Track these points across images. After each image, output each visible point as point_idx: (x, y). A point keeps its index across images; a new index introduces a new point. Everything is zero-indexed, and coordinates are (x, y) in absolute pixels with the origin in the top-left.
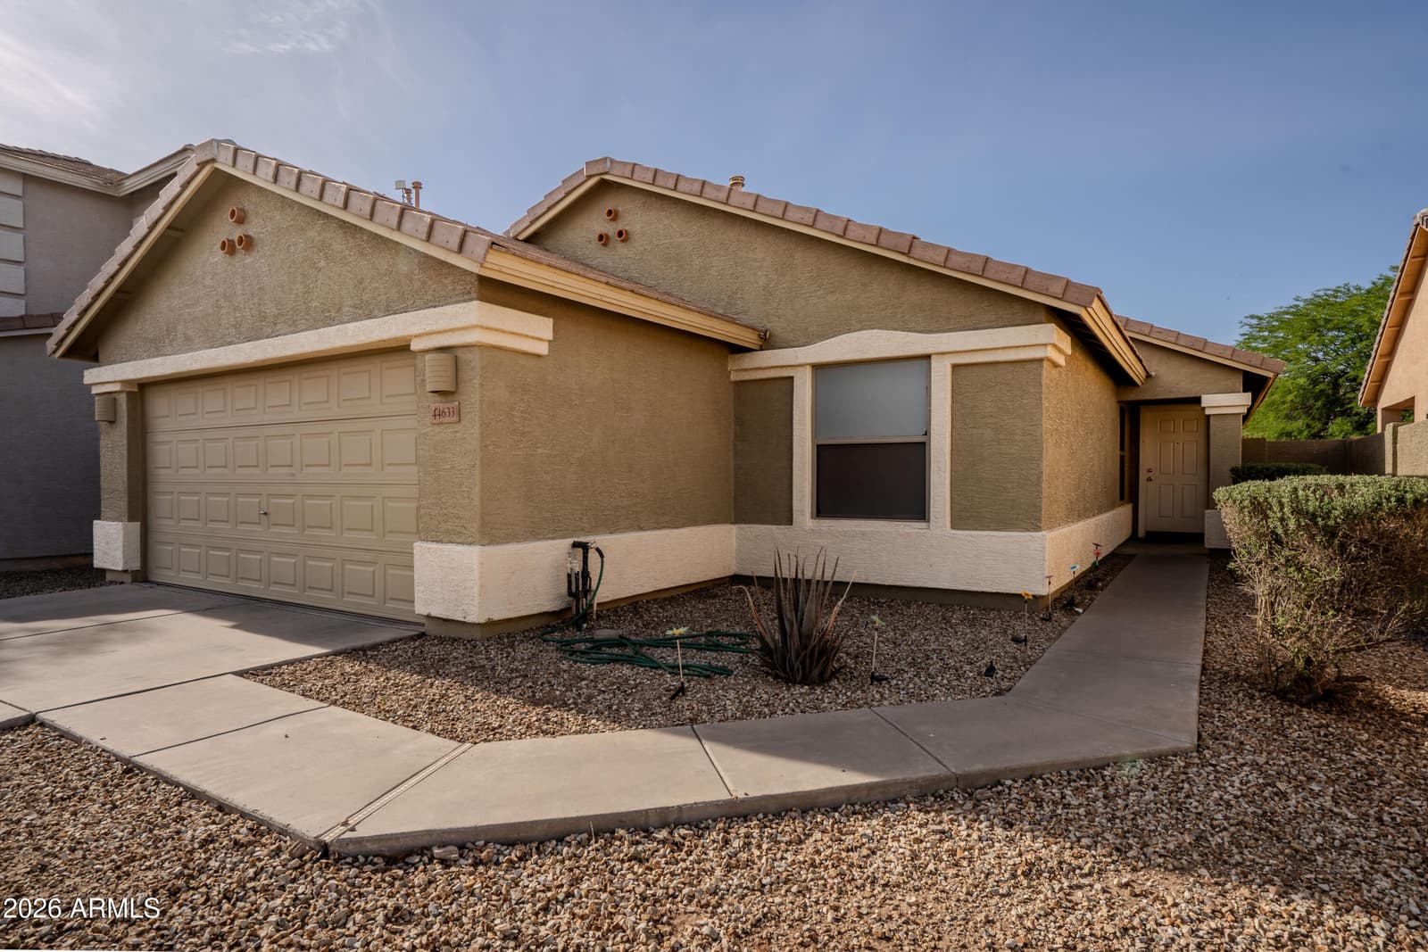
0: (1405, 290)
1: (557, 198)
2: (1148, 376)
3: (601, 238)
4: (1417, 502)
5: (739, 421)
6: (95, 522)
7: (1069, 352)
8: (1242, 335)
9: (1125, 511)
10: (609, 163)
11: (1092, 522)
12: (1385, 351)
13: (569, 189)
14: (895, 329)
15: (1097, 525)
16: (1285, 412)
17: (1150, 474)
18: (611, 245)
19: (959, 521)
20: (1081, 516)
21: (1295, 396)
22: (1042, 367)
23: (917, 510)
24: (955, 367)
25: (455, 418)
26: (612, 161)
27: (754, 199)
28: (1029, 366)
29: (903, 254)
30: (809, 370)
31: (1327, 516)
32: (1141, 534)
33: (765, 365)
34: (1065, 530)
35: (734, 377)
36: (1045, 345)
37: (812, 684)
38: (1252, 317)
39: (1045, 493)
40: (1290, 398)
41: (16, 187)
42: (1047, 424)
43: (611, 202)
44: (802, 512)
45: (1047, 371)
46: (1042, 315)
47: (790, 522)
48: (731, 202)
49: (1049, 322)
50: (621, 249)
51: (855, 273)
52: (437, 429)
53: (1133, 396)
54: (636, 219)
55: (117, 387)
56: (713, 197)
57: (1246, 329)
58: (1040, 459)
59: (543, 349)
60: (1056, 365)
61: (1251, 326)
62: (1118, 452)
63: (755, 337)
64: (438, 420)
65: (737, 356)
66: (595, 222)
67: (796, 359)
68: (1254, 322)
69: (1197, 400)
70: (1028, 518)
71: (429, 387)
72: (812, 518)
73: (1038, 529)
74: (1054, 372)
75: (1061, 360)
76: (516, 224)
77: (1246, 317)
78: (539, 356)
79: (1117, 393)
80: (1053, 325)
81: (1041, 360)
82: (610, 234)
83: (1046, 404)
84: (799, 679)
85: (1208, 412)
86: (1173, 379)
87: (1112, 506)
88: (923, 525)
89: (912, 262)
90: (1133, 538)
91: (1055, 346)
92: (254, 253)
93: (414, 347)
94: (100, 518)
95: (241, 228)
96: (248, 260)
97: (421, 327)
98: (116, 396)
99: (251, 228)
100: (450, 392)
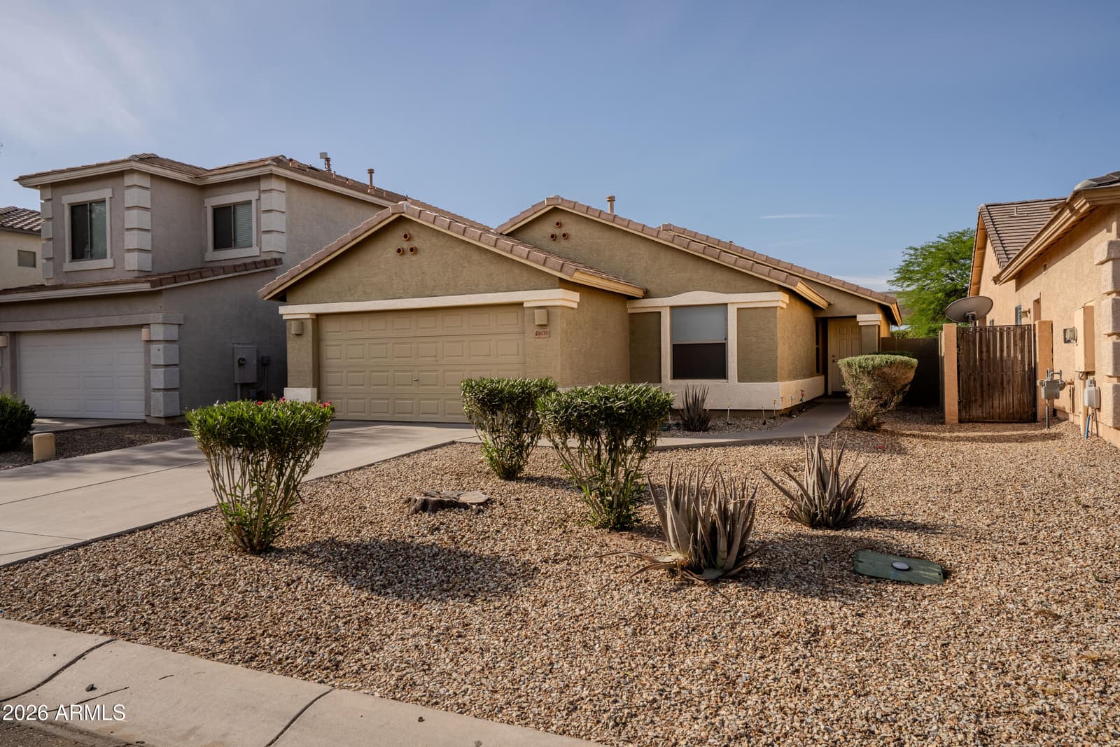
0: (980, 246)
1: (528, 214)
2: (830, 304)
3: (552, 236)
4: (891, 362)
5: (632, 333)
6: (285, 389)
7: (788, 302)
8: (904, 261)
9: (820, 379)
10: (560, 201)
11: (801, 381)
12: (976, 281)
13: (536, 211)
14: (710, 291)
15: (803, 384)
16: (931, 316)
17: (834, 358)
18: (557, 240)
19: (741, 378)
20: (795, 378)
21: (937, 306)
22: (776, 310)
23: (722, 374)
24: (738, 309)
25: (548, 336)
26: (562, 199)
27: (642, 227)
28: (771, 309)
29: (716, 258)
30: (668, 308)
31: (867, 368)
32: (830, 392)
33: (646, 306)
34: (788, 383)
35: (629, 311)
36: (778, 301)
37: (704, 431)
38: (911, 248)
39: (779, 364)
40: (932, 306)
41: (146, 182)
42: (779, 335)
43: (557, 218)
44: (666, 377)
45: (779, 312)
46: (777, 288)
47: (660, 381)
48: (629, 226)
49: (778, 291)
50: (564, 243)
51: (691, 264)
52: (537, 340)
53: (822, 315)
54: (571, 227)
55: (308, 316)
56: (620, 223)
57: (907, 258)
58: (777, 350)
59: (575, 306)
60: (782, 308)
61: (911, 255)
62: (815, 346)
63: (642, 292)
64: (538, 336)
65: (631, 301)
66: (548, 228)
67: (662, 303)
68: (912, 252)
69: (855, 317)
70: (771, 376)
71: (537, 323)
72: (671, 379)
73: (776, 381)
74: (782, 311)
75: (785, 306)
76: (502, 225)
77: (907, 249)
78: (573, 309)
79: (814, 313)
80: (781, 293)
81: (776, 307)
82: (557, 234)
83: (778, 326)
84: (698, 429)
85: (860, 324)
86: (843, 307)
87: (811, 376)
88: (725, 381)
89: (719, 262)
90: (825, 395)
91: (782, 301)
92: (419, 256)
93: (525, 305)
94: (287, 387)
95: (408, 243)
96: (414, 258)
97: (531, 298)
98: (304, 321)
99: (415, 244)
100: (545, 325)
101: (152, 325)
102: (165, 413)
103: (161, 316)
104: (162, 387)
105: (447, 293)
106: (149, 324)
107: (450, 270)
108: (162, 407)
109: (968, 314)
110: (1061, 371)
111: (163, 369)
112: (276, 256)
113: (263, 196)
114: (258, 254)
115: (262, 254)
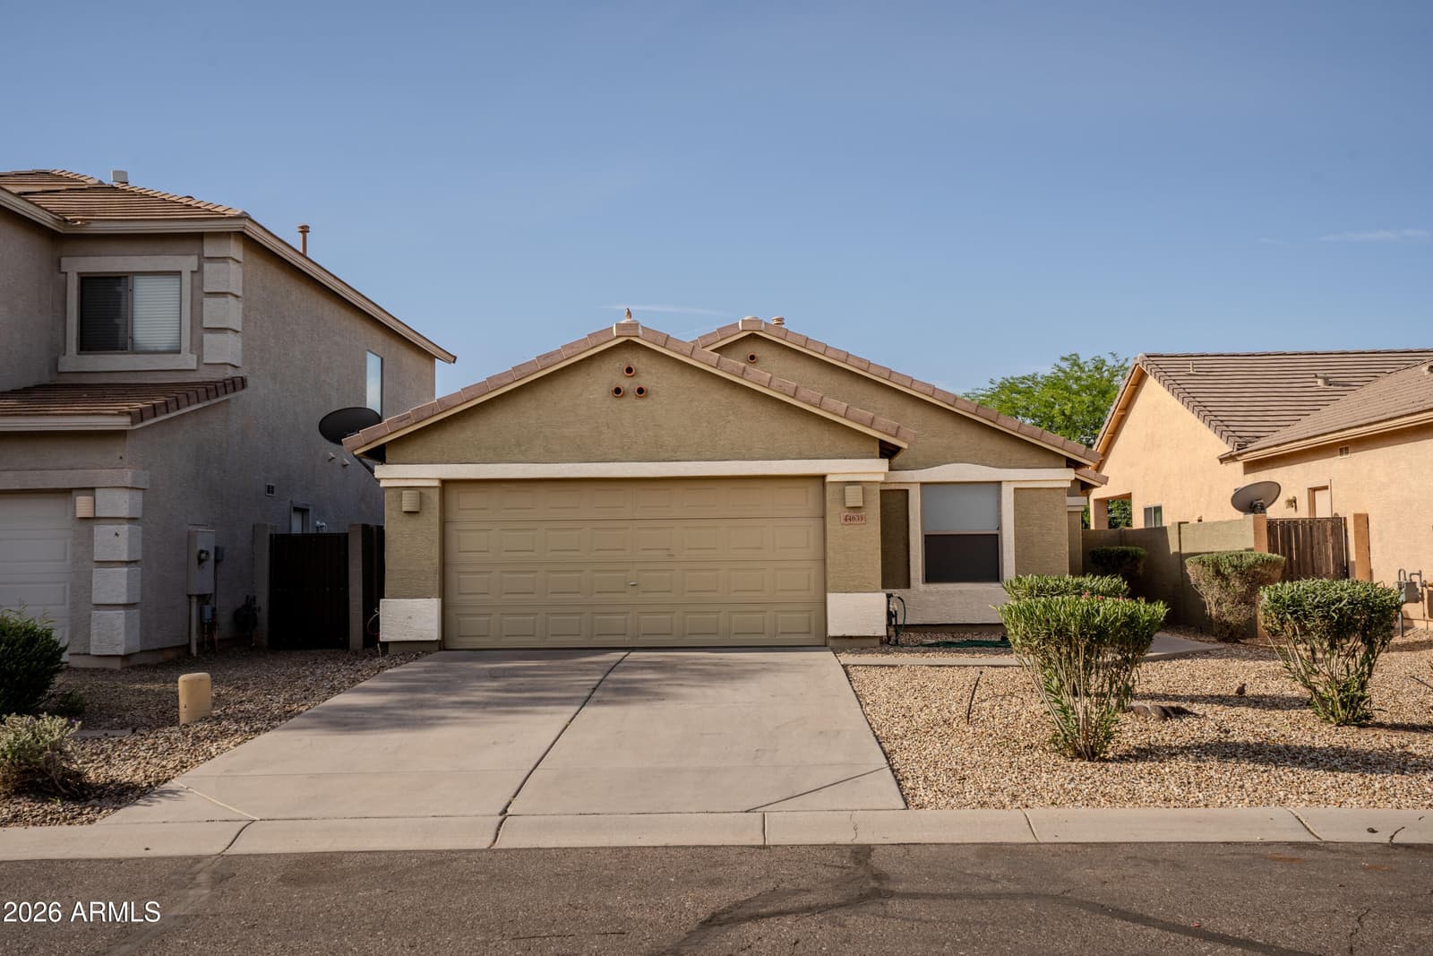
1: (712, 341)
13: (724, 336)
14: (977, 464)
22: (1065, 493)
23: (994, 575)
24: (1015, 489)
25: (863, 522)
28: (1058, 491)
29: (991, 421)
30: (919, 485)
36: (1068, 480)
44: (916, 579)
46: (1065, 464)
47: (908, 586)
52: (846, 528)
54: (770, 363)
55: (435, 484)
58: (1065, 544)
64: (848, 522)
67: (910, 478)
71: (849, 505)
72: (923, 583)
80: (1068, 468)
81: (1065, 488)
88: (998, 584)
89: (996, 426)
91: (1071, 480)
92: (649, 400)
93: (829, 479)
94: (384, 598)
95: (630, 380)
96: (640, 403)
97: (838, 469)
98: (423, 491)
99: (643, 381)
100: (860, 507)
101: (97, 490)
102: (125, 649)
103: (130, 474)
104: (123, 600)
105: (699, 457)
106: (93, 489)
107: (705, 424)
108: (122, 637)
109: (1255, 503)
110: (1420, 572)
111: (126, 569)
112: (230, 373)
113: (207, 266)
114: (194, 366)
115: (202, 367)
